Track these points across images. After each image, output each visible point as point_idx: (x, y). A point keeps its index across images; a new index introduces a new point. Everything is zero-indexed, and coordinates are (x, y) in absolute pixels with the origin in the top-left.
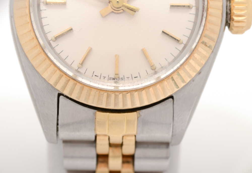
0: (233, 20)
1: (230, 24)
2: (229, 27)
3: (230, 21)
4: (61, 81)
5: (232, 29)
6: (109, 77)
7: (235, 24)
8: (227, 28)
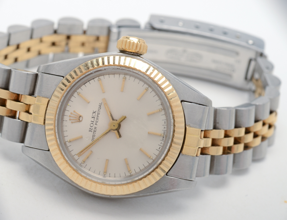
0: (138, 51)
1: (140, 54)
2: (142, 55)
3: (138, 54)
4: (159, 172)
5: (144, 53)
6: (162, 140)
7: (141, 51)
8: (141, 56)
